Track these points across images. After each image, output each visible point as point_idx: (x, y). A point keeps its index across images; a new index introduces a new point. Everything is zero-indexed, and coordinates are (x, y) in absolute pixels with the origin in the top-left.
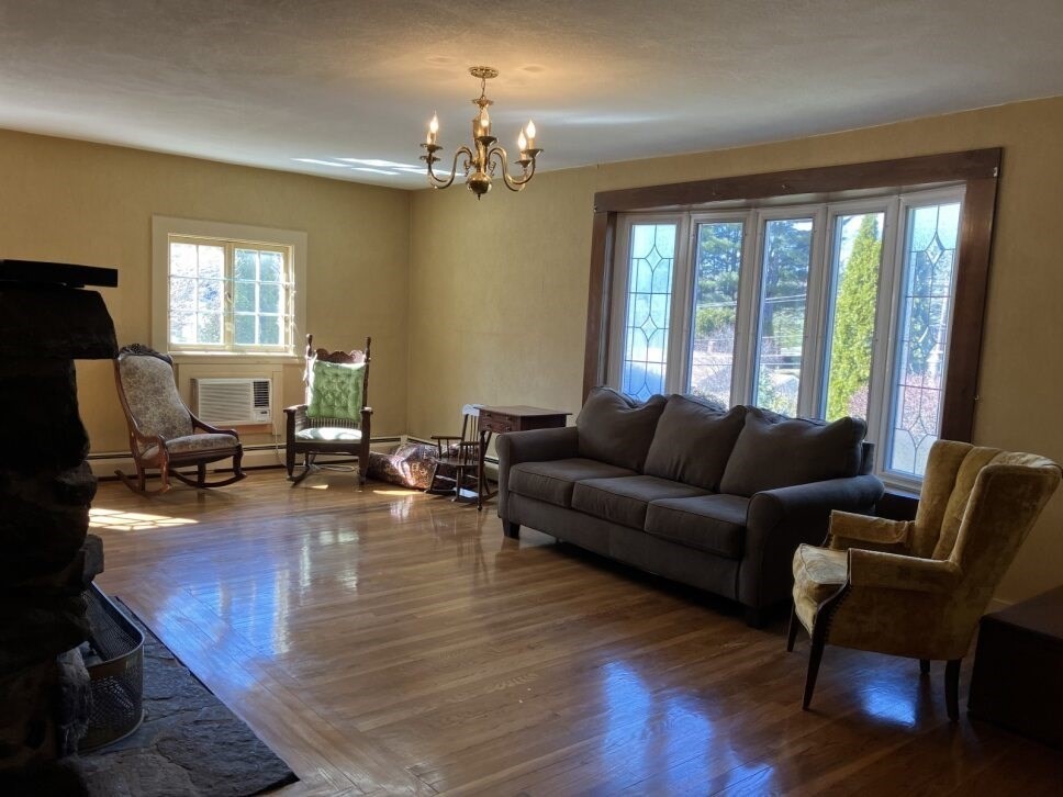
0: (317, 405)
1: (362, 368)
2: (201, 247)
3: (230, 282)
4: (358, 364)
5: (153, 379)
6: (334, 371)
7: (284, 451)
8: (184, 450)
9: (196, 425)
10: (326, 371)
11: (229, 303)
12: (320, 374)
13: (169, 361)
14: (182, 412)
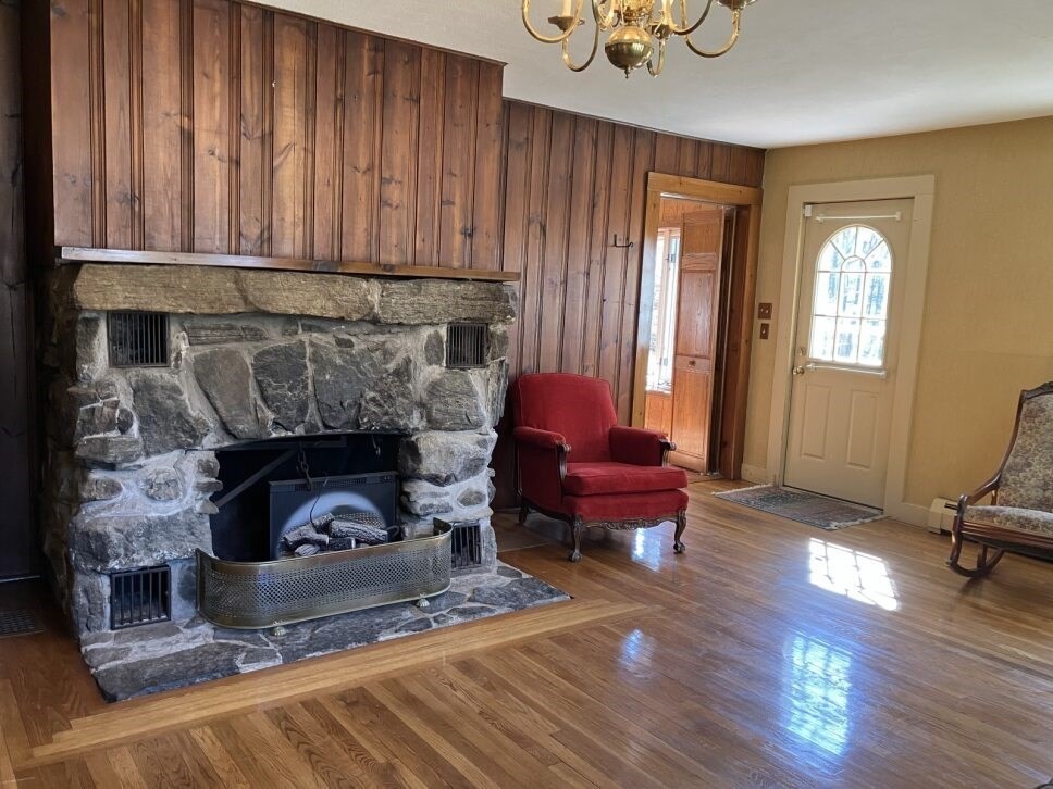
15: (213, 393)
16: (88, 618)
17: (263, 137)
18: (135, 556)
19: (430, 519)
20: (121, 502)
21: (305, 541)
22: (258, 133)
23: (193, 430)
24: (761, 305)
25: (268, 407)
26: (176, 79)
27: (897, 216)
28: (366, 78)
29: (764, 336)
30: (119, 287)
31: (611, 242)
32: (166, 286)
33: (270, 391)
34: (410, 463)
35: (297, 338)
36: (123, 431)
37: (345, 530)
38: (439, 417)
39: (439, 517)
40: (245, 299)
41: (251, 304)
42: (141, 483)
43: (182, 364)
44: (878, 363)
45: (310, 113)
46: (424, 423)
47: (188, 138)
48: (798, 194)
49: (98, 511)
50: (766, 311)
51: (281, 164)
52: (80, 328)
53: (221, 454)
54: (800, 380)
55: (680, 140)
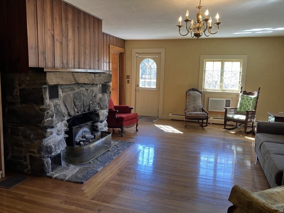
0: (241, 108)
1: (255, 97)
2: (215, 62)
3: (222, 72)
4: (255, 96)
5: (194, 97)
6: (247, 98)
7: (224, 120)
8: (191, 115)
9: (203, 110)
10: (244, 98)
11: (222, 78)
12: (243, 99)
13: (201, 93)
14: (200, 106)
15: (67, 105)
16: (48, 170)
17: (66, 36)
18: (57, 151)
19: (100, 131)
20: (52, 137)
21: (81, 141)
22: (65, 36)
23: (64, 115)
24: (127, 76)
25: (76, 107)
26: (51, 20)
27: (157, 57)
28: (82, 22)
29: (128, 83)
30: (54, 78)
31: (104, 62)
32: (62, 78)
33: (76, 104)
34: (96, 118)
35: (80, 89)
36: (52, 117)
37: (88, 137)
38: (102, 106)
39: (102, 131)
40: (75, 80)
41: (76, 81)
42: (56, 131)
43: (61, 98)
44: (155, 87)
45: (73, 30)
46: (99, 108)
47: (53, 36)
48: (135, 51)
49: (48, 140)
50: (128, 77)
51: (69, 44)
52: (43, 90)
53: (68, 121)
54: (137, 92)
55: (113, 37)
